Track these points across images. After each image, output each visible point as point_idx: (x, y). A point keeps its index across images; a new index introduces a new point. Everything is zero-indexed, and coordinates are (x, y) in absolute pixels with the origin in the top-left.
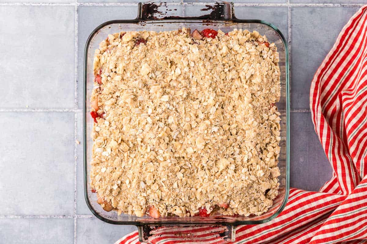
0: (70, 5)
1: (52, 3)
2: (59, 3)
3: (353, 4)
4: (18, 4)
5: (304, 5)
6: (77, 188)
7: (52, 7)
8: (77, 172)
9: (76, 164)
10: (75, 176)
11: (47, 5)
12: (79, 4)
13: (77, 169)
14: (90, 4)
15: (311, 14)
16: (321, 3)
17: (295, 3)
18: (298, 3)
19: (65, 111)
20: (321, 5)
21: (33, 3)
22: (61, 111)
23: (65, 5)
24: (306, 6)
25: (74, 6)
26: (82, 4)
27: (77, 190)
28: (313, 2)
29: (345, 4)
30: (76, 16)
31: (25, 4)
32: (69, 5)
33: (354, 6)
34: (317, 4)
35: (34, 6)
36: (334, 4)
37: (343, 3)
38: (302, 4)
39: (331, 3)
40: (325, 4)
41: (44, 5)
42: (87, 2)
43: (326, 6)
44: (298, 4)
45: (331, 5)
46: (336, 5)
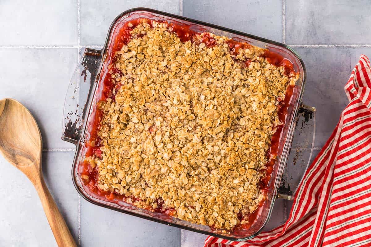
0: (73, 47)
1: (56, 46)
2: (62, 46)
3: (348, 45)
4: (23, 47)
5: (299, 46)
6: (80, 225)
7: (55, 50)
8: (81, 210)
9: (80, 202)
10: (79, 214)
11: (51, 47)
12: (82, 47)
13: (80, 207)
14: (92, 46)
15: (307, 55)
16: (316, 44)
17: (291, 44)
18: (294, 44)
19: (69, 150)
20: (316, 46)
21: (37, 46)
22: (65, 150)
23: (68, 47)
24: (301, 47)
25: (77, 49)
26: (84, 46)
27: (81, 227)
28: (308, 43)
29: (339, 45)
30: (79, 58)
31: (30, 47)
32: (71, 47)
33: (348, 47)
34: (312, 46)
35: (38, 49)
36: (328, 45)
37: (337, 44)
38: (297, 45)
39: (325, 44)
40: (320, 45)
41: (47, 47)
42: (89, 45)
43: (321, 47)
44: (293, 46)
45: (326, 46)
46: (330, 46)
